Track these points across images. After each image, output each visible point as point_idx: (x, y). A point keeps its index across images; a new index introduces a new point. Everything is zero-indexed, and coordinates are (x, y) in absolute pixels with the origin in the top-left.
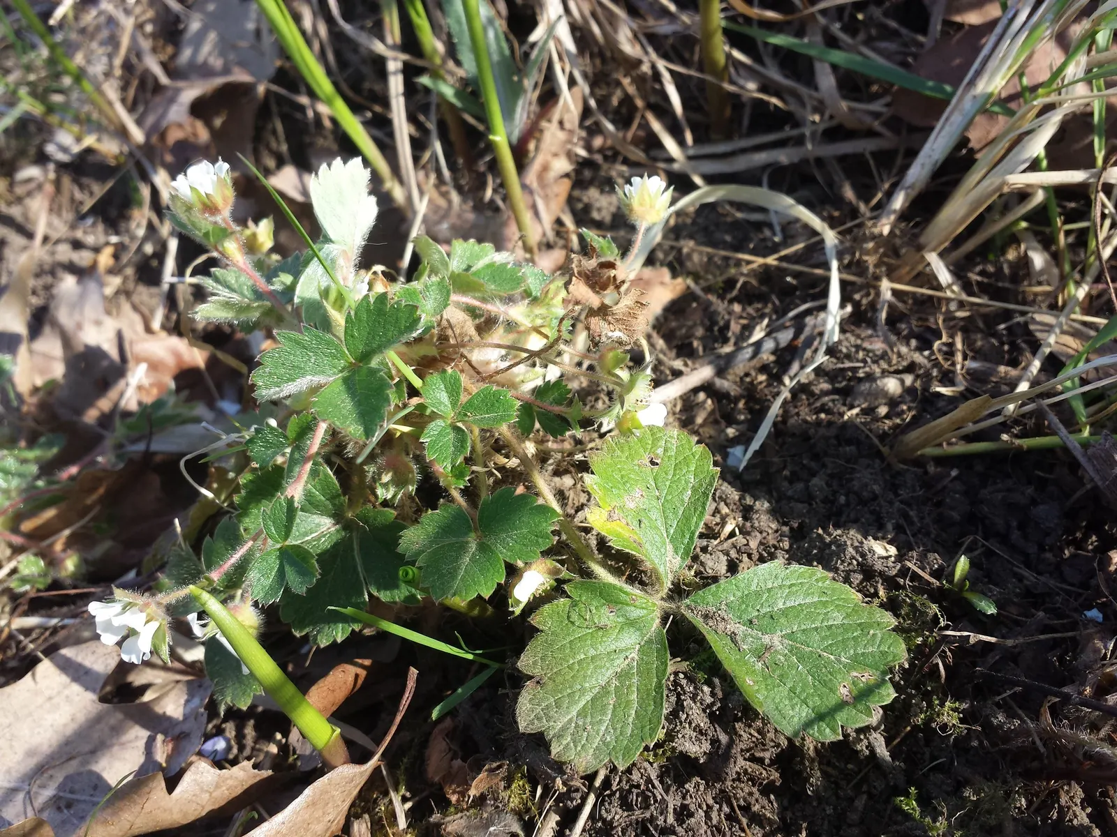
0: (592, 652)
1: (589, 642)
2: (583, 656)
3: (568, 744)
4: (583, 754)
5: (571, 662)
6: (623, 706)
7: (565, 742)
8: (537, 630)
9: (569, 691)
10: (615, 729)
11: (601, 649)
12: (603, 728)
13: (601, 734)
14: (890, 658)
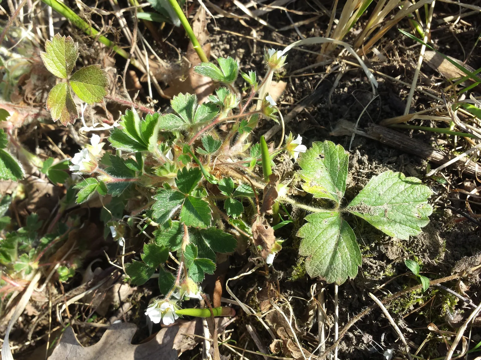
0: (325, 239)
1: (322, 236)
2: (322, 242)
3: (331, 276)
4: (338, 278)
5: (319, 246)
6: (344, 255)
7: (329, 276)
8: (302, 239)
9: (323, 257)
10: (345, 265)
11: (328, 237)
12: (341, 266)
13: (341, 268)
14: (426, 195)
